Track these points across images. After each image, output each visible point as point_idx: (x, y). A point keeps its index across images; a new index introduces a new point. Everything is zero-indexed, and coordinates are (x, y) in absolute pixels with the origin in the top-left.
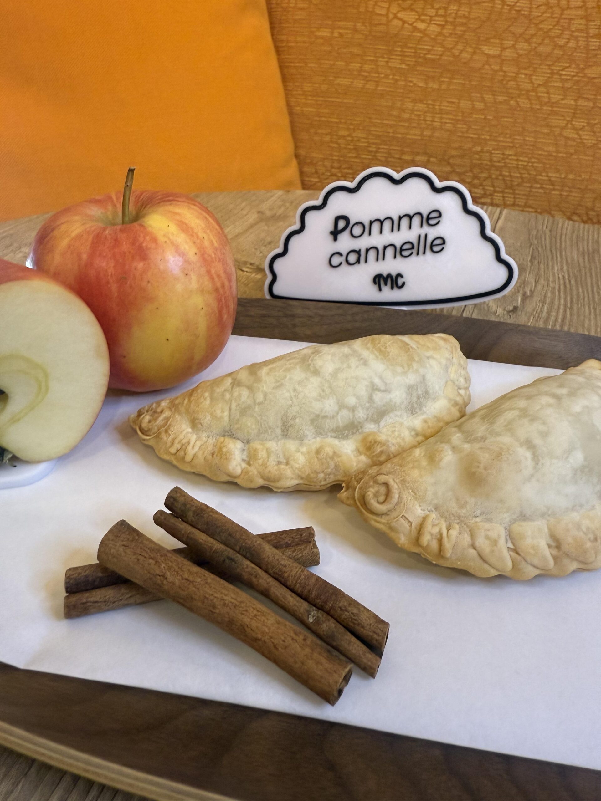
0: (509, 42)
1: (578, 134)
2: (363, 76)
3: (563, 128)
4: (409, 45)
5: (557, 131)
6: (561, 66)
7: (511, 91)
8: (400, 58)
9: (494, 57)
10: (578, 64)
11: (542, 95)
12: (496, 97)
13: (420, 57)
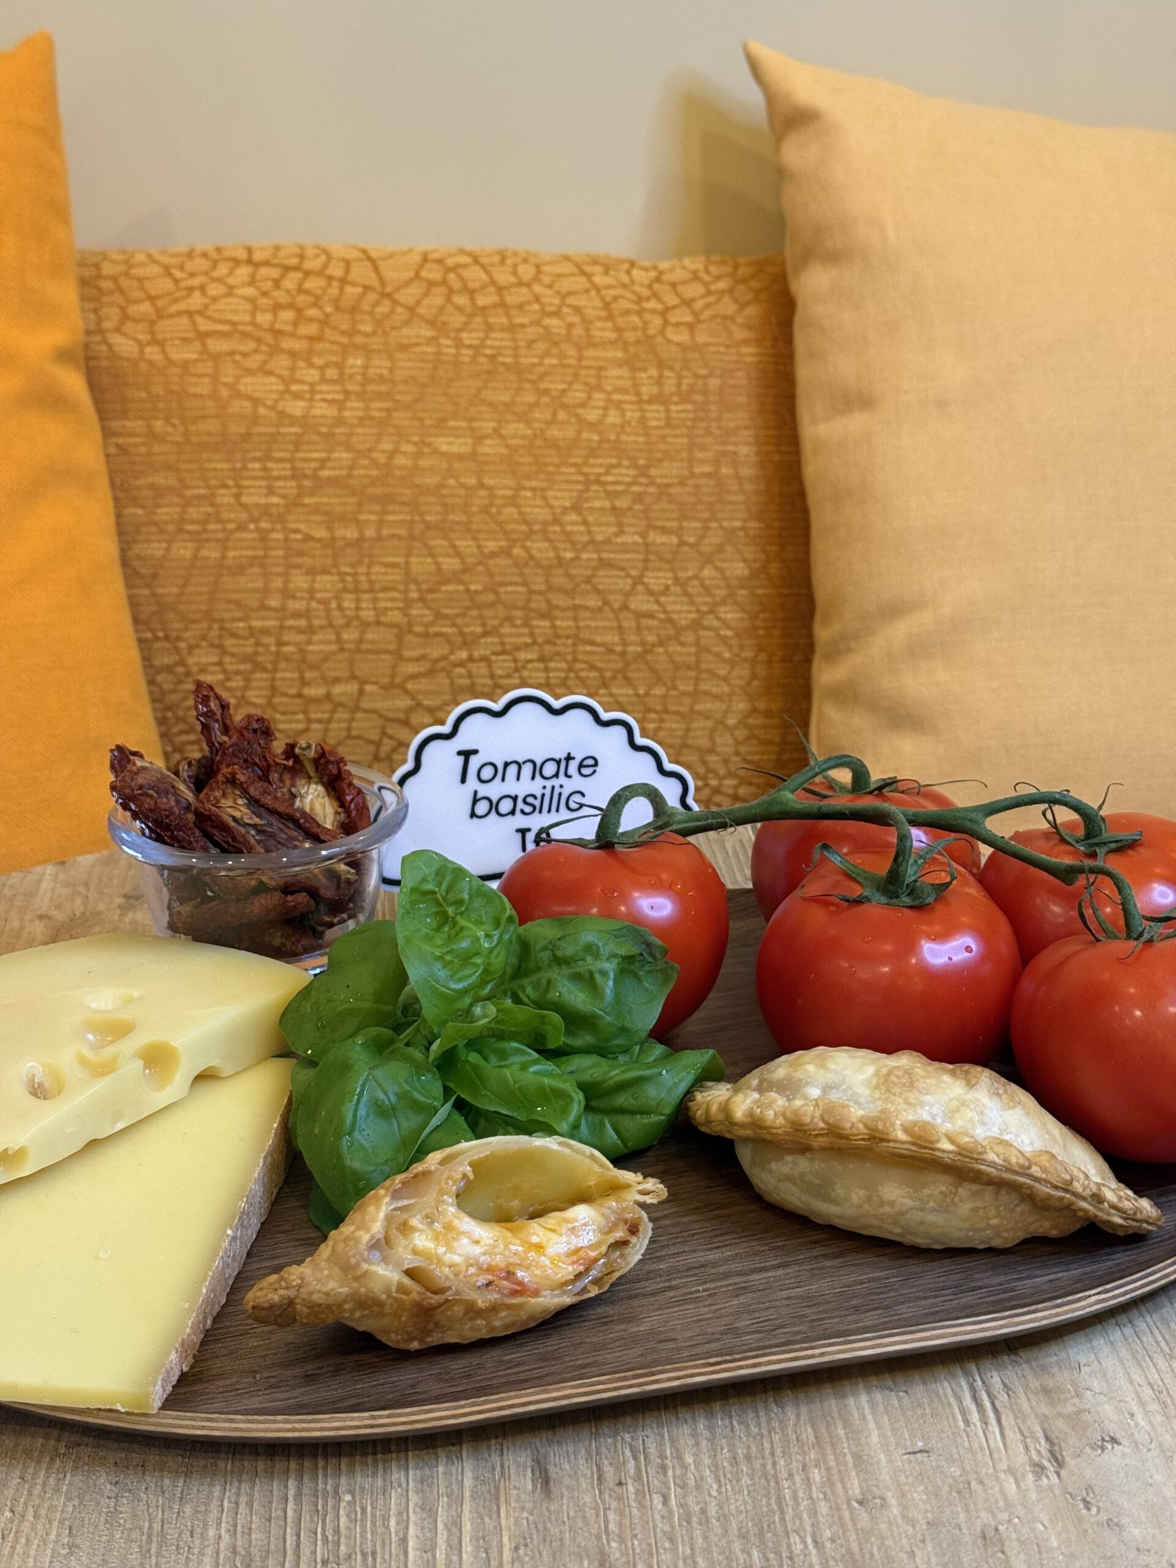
0: (484, 424)
1: (657, 602)
2: (189, 532)
3: (627, 594)
4: (277, 455)
5: (617, 600)
6: (601, 465)
7: (509, 527)
8: (263, 483)
9: (461, 458)
10: (634, 458)
11: (575, 528)
12: (483, 543)
13: (305, 477)
